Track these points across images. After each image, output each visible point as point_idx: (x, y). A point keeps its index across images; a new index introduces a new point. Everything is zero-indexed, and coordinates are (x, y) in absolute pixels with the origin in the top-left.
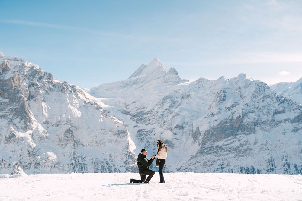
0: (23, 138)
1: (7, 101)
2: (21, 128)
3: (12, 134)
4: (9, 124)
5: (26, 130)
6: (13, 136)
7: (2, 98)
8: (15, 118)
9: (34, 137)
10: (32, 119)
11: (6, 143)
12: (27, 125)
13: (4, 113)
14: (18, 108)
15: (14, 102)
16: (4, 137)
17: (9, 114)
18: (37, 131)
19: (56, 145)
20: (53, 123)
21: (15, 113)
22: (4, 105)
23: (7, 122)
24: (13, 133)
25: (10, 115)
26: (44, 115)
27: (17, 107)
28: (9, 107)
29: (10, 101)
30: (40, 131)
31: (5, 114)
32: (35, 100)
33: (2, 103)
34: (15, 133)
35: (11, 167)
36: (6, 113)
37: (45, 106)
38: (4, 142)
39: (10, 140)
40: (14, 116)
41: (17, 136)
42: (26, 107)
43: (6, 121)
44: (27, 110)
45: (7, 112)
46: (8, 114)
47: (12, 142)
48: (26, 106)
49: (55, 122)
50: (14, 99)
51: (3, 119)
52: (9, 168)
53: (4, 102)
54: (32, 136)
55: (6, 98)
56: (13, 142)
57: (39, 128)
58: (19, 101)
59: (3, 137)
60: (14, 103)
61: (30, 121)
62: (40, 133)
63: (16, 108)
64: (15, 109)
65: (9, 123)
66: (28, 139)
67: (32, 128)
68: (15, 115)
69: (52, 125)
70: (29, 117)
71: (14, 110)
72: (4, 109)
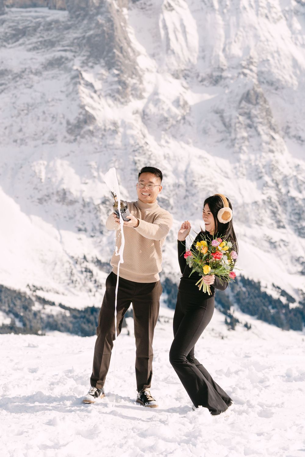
0: (115, 124)
1: (61, 15)
2: (110, 95)
3: (84, 112)
4: (75, 84)
5: (122, 100)
6: (88, 119)
7: (50, 8)
8: (90, 64)
9: (149, 119)
10: (138, 65)
11: (70, 142)
12: (124, 84)
13: (58, 54)
14: (97, 35)
15: (83, 20)
16: (65, 124)
17: (73, 54)
18: (155, 99)
19: (217, 142)
20: (203, 74)
21: (89, 49)
22: (58, 29)
23: (69, 79)
24: (87, 112)
25: (74, 56)
26: (173, 52)
27: (91, 32)
28: (72, 35)
29: (72, 18)
30: (164, 102)
31: (62, 57)
32: (143, 6)
33: (50, 24)
34: (94, 109)
35: (90, 212)
36: (63, 54)
37: (174, 24)
38: (65, 137)
39: (82, 132)
40: (87, 59)
41: (99, 123)
42: (119, 30)
43: (65, 77)
44: (122, 38)
45: (65, 51)
46: (69, 55)
47: (87, 136)
48: (118, 26)
49: (209, 71)
50: (83, 9)
51: (55, 71)
52: (84, 215)
53: (57, 22)
54: (144, 116)
55: (61, 9)
56: (89, 139)
57: (160, 91)
58: (98, 14)
59: (61, 123)
60: (85, 22)
61: (134, 72)
62: (166, 108)
63: (91, 36)
64: (89, 38)
65: (74, 81)
66: (131, 127)
67: (141, 94)
68: (89, 57)
69: (200, 79)
70: (129, 59)
71: (84, 41)
72: (59, 41)
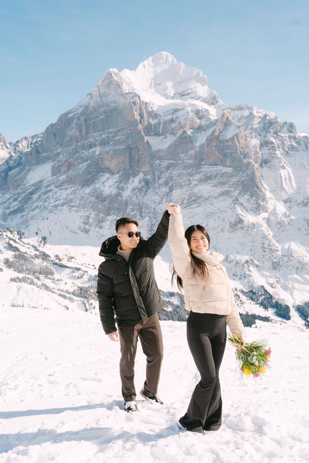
0: (254, 224)
1: (229, 170)
2: (252, 210)
3: (238, 218)
4: (235, 204)
5: (258, 213)
6: (241, 221)
7: (223, 166)
8: (242, 194)
9: (270, 222)
10: (266, 195)
11: (230, 232)
12: (259, 205)
13: (227, 189)
14: (246, 180)
15: (240, 172)
16: (229, 223)
17: (234, 189)
18: (274, 213)
19: (305, 235)
20: (299, 201)
21: (242, 187)
22: (227, 176)
23: (231, 202)
24: (240, 217)
25: (235, 190)
26: (284, 189)
27: (244, 178)
28: (234, 180)
29: (234, 171)
30: (278, 214)
31: (228, 190)
32: (270, 166)
33: (223, 174)
34: (243, 216)
35: (239, 267)
36: (229, 189)
37: (285, 175)
38: (229, 230)
39: (237, 227)
40: (241, 192)
41: (246, 223)
42: (257, 178)
43: (230, 200)
44: (259, 182)
45: (230, 187)
46: (232, 189)
47: (239, 230)
48: (257, 176)
49: (302, 199)
50: (240, 167)
51: (225, 197)
52: (236, 268)
53: (227, 173)
54: (268, 221)
55: (229, 167)
56: (240, 231)
57: (277, 209)
58: (247, 170)
59: (227, 223)
60: (241, 173)
61: (264, 199)
62: (279, 217)
63: (243, 180)
64: (242, 182)
65: (234, 202)
66: (262, 226)
67: (267, 210)
68: (242, 191)
69: (297, 203)
70: (262, 192)
71: (240, 183)
72: (227, 182)
